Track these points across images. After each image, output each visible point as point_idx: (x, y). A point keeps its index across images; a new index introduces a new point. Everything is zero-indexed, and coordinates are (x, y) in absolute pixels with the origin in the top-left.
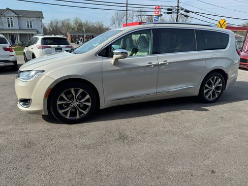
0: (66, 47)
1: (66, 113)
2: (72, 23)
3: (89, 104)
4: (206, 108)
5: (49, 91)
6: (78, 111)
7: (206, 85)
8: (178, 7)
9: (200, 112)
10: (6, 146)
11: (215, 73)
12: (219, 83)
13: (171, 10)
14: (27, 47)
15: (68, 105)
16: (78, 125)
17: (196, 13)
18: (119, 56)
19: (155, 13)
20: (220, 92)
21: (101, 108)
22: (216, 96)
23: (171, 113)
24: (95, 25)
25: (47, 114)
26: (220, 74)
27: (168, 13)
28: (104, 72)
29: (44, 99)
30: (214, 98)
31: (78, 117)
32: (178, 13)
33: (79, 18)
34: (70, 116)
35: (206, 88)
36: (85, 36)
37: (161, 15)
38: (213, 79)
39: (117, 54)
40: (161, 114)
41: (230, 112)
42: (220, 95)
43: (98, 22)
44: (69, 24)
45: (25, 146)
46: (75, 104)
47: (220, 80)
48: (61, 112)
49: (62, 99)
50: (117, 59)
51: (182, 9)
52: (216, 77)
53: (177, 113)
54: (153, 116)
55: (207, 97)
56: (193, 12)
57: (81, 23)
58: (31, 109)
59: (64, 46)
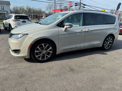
0: (28, 21)
1: (39, 57)
2: (25, 8)
3: (51, 52)
4: (106, 53)
5: (31, 45)
6: (45, 56)
7: (106, 42)
8: (80, 2)
9: (104, 55)
10: (9, 77)
11: (110, 36)
12: (111, 41)
13: (77, 4)
14: (5, 20)
15: (40, 53)
16: (45, 63)
17: (89, 6)
18: (68, 26)
19: (69, 5)
20: (111, 45)
21: (57, 54)
22: (109, 47)
23: (91, 56)
24: (37, 10)
25: (29, 58)
26: (112, 36)
27: (76, 5)
28: (60, 35)
29: (28, 50)
30: (108, 48)
31: (45, 59)
32: (80, 5)
33: (29, 6)
34: (41, 58)
35: (106, 43)
36: (32, 15)
37: (72, 6)
38: (109, 39)
39: (66, 25)
40: (86, 56)
41: (118, 55)
42: (111, 46)
43: (39, 8)
44: (24, 8)
45: (20, 77)
46: (44, 52)
47: (111, 39)
48: (37, 56)
49: (38, 49)
50: (66, 28)
51: (82, 4)
52: (110, 38)
53: (93, 56)
54: (82, 57)
55: (105, 47)
56: (87, 5)
57: (30, 9)
58: (20, 55)
59: (27, 20)
